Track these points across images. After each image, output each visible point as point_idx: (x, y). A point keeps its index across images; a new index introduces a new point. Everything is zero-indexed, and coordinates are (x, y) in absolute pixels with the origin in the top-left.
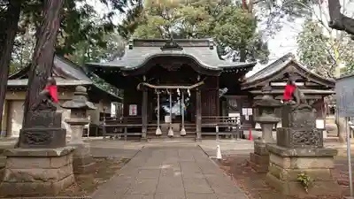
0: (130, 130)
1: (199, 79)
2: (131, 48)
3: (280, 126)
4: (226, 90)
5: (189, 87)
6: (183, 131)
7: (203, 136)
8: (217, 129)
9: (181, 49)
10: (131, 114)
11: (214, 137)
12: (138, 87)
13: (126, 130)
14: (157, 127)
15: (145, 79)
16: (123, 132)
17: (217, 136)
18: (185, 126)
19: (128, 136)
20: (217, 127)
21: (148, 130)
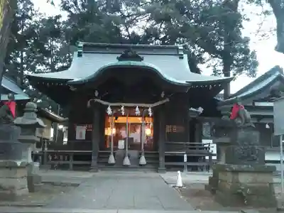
0: (77, 157)
1: (163, 95)
2: (80, 55)
4: (201, 110)
5: (151, 105)
6: (143, 161)
8: (185, 159)
9: (141, 59)
10: (78, 137)
11: (181, 168)
12: (89, 104)
13: (71, 157)
14: (110, 154)
15: (97, 94)
16: (68, 160)
17: (186, 167)
18: (145, 154)
19: (74, 165)
20: (185, 156)
21: (99, 158)
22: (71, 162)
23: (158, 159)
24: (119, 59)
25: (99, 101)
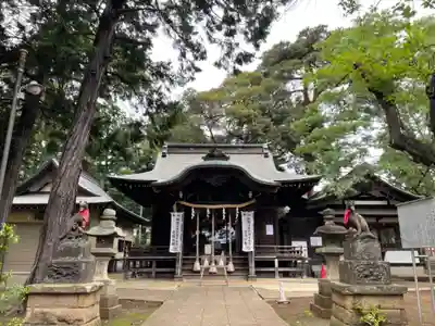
1: (250, 195)
2: (164, 156)
3: (342, 258)
4: (287, 209)
6: (231, 267)
7: (257, 272)
8: (276, 264)
9: (227, 159)
11: (272, 274)
13: (154, 265)
14: (195, 259)
15: (181, 195)
16: (151, 267)
17: (277, 273)
18: (234, 259)
19: (157, 273)
20: (276, 261)
21: (183, 264)
22: (154, 270)
23: (247, 264)
24: (205, 159)
25: (185, 203)
